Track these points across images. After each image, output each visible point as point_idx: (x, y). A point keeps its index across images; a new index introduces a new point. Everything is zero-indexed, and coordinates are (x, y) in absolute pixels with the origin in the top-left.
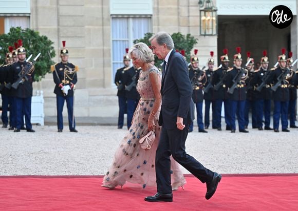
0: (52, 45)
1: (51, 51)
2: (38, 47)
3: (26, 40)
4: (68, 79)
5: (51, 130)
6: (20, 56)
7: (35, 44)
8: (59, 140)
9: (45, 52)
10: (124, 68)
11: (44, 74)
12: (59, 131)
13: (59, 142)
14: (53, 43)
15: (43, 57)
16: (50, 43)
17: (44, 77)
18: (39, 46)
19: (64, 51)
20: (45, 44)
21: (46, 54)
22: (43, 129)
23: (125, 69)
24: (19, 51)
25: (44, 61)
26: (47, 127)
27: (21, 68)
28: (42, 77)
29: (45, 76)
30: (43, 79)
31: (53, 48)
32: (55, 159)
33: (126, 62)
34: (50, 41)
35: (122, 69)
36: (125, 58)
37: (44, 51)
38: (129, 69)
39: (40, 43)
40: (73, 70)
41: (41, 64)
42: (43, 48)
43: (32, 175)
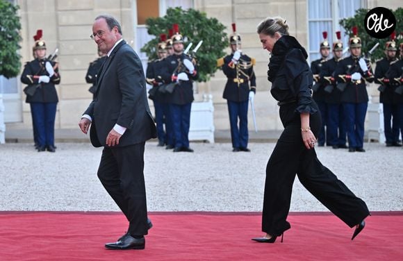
0: (225, 31)
1: (223, 40)
2: (204, 34)
3: (188, 24)
4: (242, 77)
5: (224, 149)
6: (176, 47)
7: (201, 30)
8: (235, 163)
9: (214, 41)
10: (322, 59)
11: (214, 72)
12: (234, 151)
13: (235, 166)
14: (225, 28)
15: (213, 47)
16: (222, 27)
17: (214, 76)
18: (206, 33)
19: (235, 38)
20: (214, 29)
21: (216, 44)
22: (213, 147)
23: (323, 61)
24: (175, 40)
25: (214, 54)
26: (218, 144)
27: (177, 62)
28: (211, 76)
29: (215, 74)
30: (212, 79)
31: (225, 34)
32: (229, 189)
33: (324, 52)
34: (222, 25)
35: (318, 61)
36: (322, 45)
37: (213, 39)
38: (329, 61)
39: (208, 28)
40: (248, 64)
41: (209, 57)
42: (212, 35)
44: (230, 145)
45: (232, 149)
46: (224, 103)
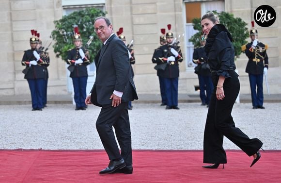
0: (246, 26)
1: (245, 32)
2: (232, 29)
3: (221, 22)
4: (258, 57)
5: (247, 107)
7: (230, 26)
8: (255, 117)
9: (239, 33)
11: (239, 54)
12: (253, 108)
13: (255, 119)
14: (247, 24)
15: (238, 38)
16: (244, 24)
17: (239, 57)
18: (234, 28)
19: (254, 31)
20: (239, 25)
21: (241, 35)
22: (239, 106)
25: (239, 42)
26: (242, 104)
28: (237, 57)
30: (238, 59)
31: (247, 29)
32: (252, 134)
34: (244, 23)
37: (238, 32)
39: (235, 25)
40: (263, 49)
41: (236, 44)
42: (238, 29)
43: (231, 149)
44: (251, 105)
45: (252, 107)
46: (246, 76)
